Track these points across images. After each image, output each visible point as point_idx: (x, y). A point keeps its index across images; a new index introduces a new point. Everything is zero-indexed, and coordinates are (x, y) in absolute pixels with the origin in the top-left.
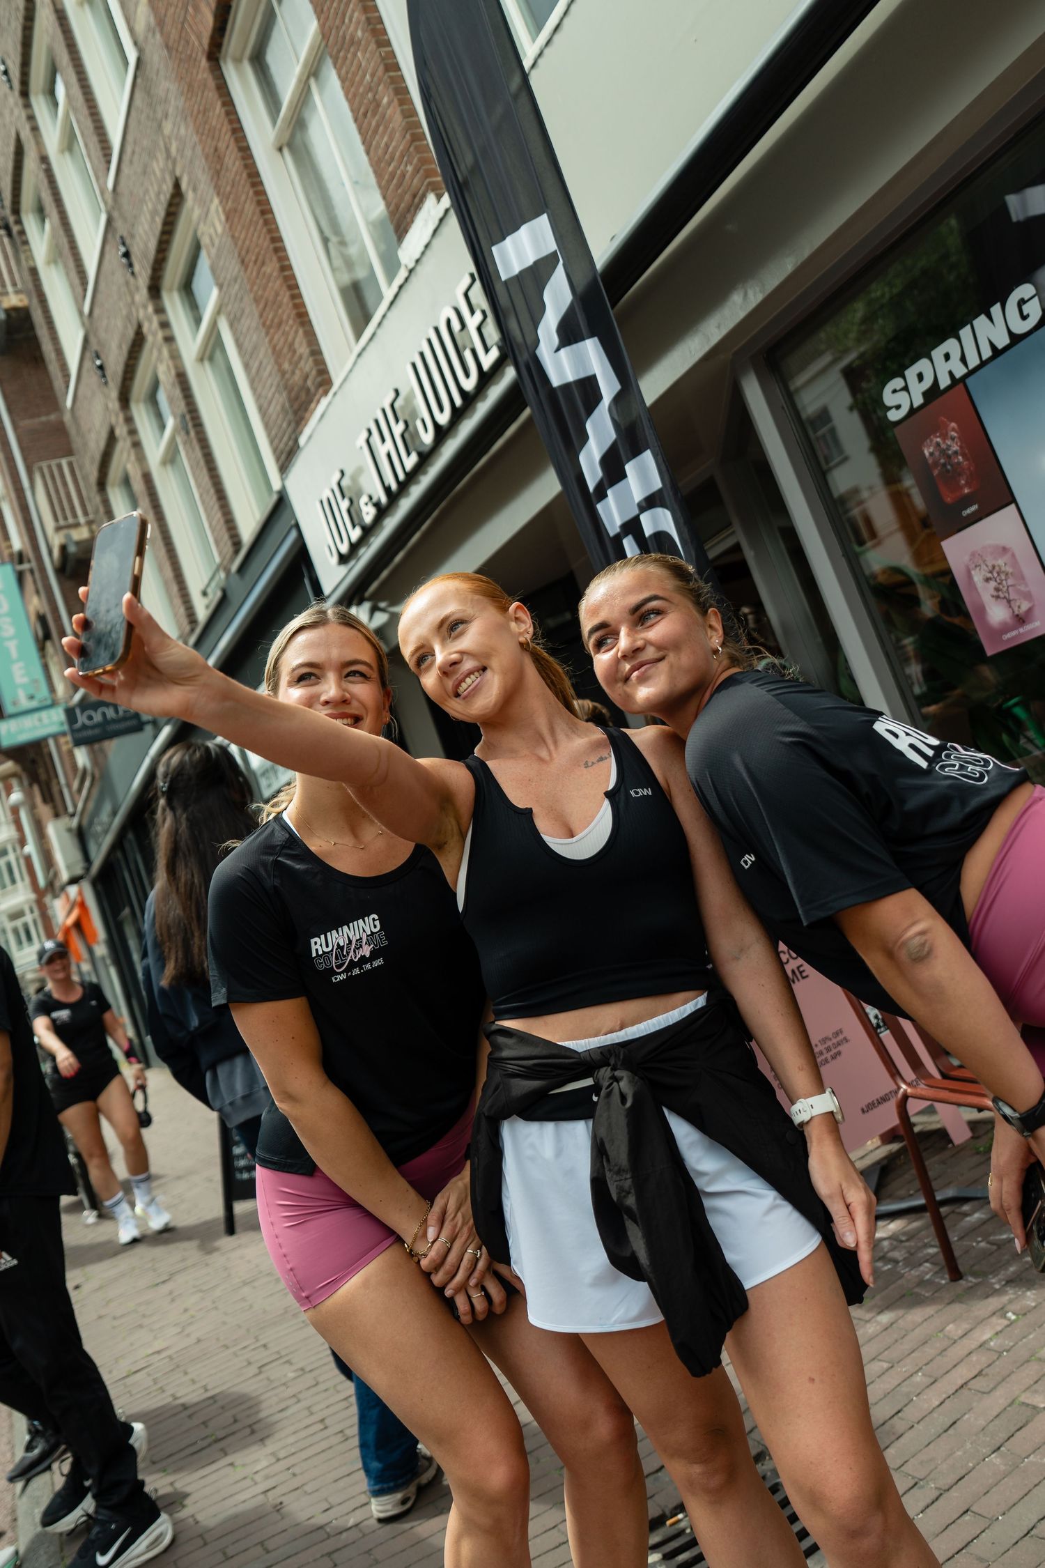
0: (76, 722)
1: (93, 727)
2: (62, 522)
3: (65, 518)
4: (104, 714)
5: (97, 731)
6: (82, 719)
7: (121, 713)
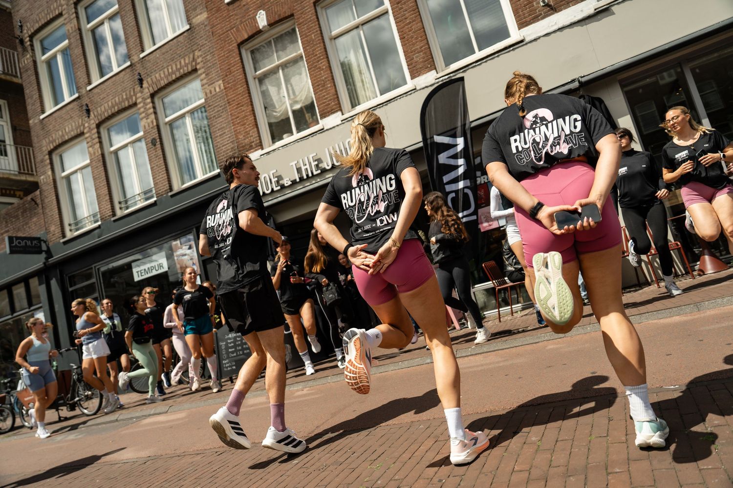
0: (13, 243)
1: (21, 247)
2: (22, 171)
3: (24, 170)
4: (26, 243)
5: (21, 249)
6: (15, 243)
7: (33, 245)
